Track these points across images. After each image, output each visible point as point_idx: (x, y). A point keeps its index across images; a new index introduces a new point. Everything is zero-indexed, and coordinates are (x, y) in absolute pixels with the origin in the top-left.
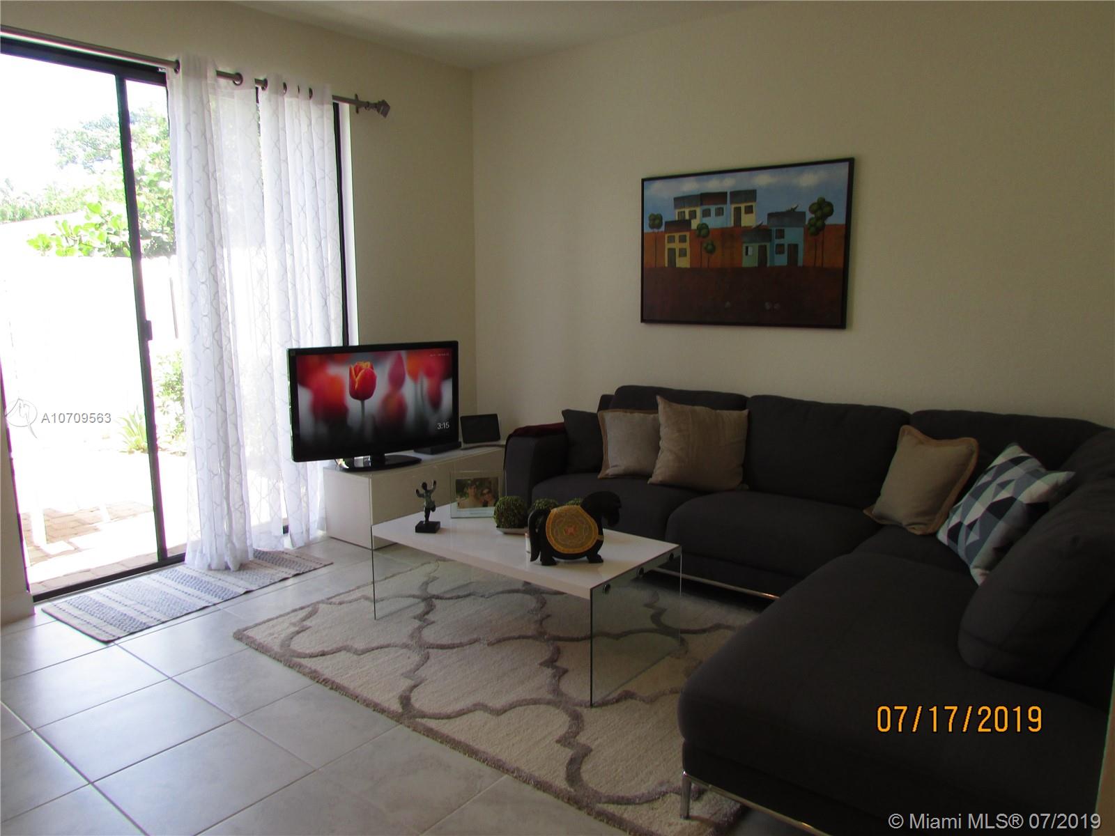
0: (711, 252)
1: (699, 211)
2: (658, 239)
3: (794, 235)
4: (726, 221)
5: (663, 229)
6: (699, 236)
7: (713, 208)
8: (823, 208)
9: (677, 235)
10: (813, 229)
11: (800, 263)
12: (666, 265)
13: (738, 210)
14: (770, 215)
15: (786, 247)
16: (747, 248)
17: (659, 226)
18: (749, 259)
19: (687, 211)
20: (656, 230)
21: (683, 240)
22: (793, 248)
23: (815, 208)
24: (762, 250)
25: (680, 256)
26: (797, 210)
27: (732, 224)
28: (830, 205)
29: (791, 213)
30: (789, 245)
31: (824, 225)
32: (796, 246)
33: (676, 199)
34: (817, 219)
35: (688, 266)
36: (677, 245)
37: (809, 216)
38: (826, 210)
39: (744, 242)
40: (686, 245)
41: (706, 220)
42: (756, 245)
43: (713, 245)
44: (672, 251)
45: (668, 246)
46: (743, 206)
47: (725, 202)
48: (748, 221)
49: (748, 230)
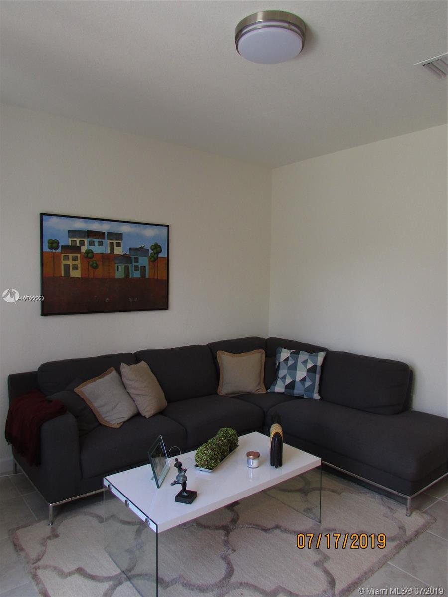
0: (96, 267)
1: (86, 241)
2: (55, 258)
3: (143, 261)
4: (104, 249)
5: (59, 250)
6: (87, 257)
7: (96, 241)
8: (157, 248)
9: (71, 256)
10: (153, 259)
11: (147, 276)
12: (63, 275)
13: (112, 244)
14: (131, 249)
15: (139, 267)
16: (118, 266)
17: (57, 248)
18: (120, 274)
19: (78, 240)
20: (54, 251)
21: (75, 259)
22: (144, 268)
23: (153, 247)
24: (127, 268)
25: (73, 269)
26: (145, 248)
27: (108, 252)
28: (160, 247)
29: (142, 249)
30: (141, 266)
31: (158, 257)
32: (145, 267)
33: (69, 232)
34: (155, 253)
35: (80, 276)
36: (71, 262)
37: (151, 252)
38: (159, 249)
39: (115, 263)
40: (78, 263)
41: (91, 248)
42: (123, 266)
43: (96, 263)
44: (66, 266)
45: (64, 262)
46: (115, 242)
47: (104, 238)
48: (118, 251)
49: (118, 256)
